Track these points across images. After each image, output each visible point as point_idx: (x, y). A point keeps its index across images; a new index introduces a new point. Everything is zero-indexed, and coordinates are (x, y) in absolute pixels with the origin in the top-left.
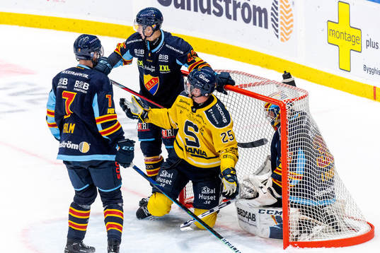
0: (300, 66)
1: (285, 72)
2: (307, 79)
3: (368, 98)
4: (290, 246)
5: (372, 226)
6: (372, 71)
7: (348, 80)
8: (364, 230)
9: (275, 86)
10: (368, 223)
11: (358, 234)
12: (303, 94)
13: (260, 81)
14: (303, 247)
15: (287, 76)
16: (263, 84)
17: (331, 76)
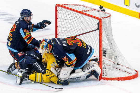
0: (108, 3)
1: (100, 6)
2: (111, 9)
3: (136, 17)
4: (102, 79)
5: (137, 72)
6: (138, 6)
7: (128, 10)
8: (134, 73)
9: (97, 11)
10: (135, 70)
11: (131, 75)
12: (109, 15)
13: (91, 9)
14: (108, 80)
15: (101, 7)
16: (92, 11)
17: (121, 8)
